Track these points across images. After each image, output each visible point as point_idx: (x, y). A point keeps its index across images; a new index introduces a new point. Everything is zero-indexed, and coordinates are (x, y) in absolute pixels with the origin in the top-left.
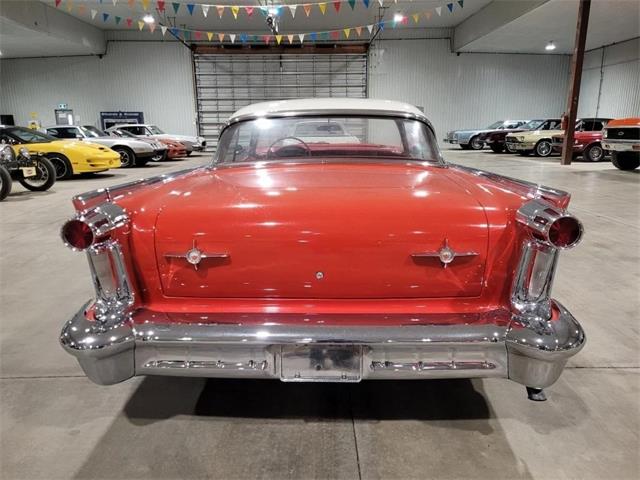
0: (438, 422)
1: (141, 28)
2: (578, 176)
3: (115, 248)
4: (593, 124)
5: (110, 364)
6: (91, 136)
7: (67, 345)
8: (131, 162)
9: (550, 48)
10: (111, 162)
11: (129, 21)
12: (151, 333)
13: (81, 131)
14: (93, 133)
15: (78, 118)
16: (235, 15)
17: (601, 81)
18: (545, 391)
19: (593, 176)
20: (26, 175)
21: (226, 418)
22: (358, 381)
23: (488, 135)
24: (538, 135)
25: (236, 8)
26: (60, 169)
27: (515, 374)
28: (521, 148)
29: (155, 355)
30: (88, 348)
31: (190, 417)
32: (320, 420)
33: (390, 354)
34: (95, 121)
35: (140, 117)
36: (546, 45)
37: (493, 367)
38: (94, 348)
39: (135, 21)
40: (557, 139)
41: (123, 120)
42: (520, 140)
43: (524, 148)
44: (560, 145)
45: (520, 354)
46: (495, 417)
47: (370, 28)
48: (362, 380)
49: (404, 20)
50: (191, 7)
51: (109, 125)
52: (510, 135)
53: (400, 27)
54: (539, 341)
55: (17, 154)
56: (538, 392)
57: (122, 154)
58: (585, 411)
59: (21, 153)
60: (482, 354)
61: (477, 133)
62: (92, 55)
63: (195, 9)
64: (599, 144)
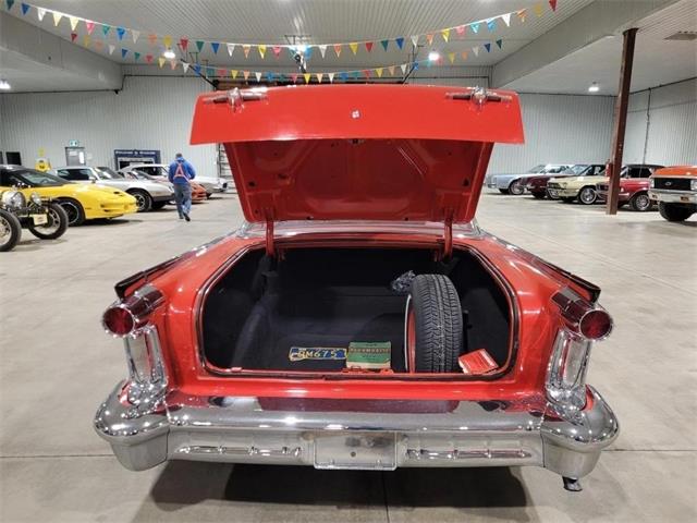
0: (473, 509)
1: (161, 65)
2: (624, 228)
3: (152, 331)
4: (639, 171)
5: (143, 449)
6: (105, 178)
7: (100, 430)
8: (147, 206)
9: (594, 89)
10: (126, 207)
11: (149, 57)
12: (186, 417)
13: (95, 172)
14: (105, 174)
15: (89, 157)
16: (262, 56)
17: (648, 124)
18: (581, 481)
19: (640, 228)
20: (36, 223)
21: (258, 504)
22: (393, 469)
23: (529, 179)
24: (583, 181)
25: (264, 47)
26: (72, 214)
27: (551, 463)
28: (563, 194)
29: (188, 441)
30: (122, 434)
31: (219, 502)
32: (354, 507)
33: (426, 441)
34: (109, 161)
35: (156, 156)
36: (589, 86)
37: (528, 455)
38: (128, 435)
39: (154, 57)
40: (603, 187)
41: (139, 159)
42: (562, 186)
43: (567, 195)
44: (604, 193)
45: (555, 444)
46: (532, 505)
47: (404, 67)
48: (398, 468)
49: (440, 61)
50: (215, 46)
51: (124, 164)
52: (552, 180)
53: (435, 66)
54: (574, 431)
55: (28, 200)
56: (573, 481)
57: (137, 197)
58: (624, 498)
59: (32, 199)
60: (518, 442)
61: (517, 177)
62: (107, 90)
63: (220, 47)
64: (645, 193)
